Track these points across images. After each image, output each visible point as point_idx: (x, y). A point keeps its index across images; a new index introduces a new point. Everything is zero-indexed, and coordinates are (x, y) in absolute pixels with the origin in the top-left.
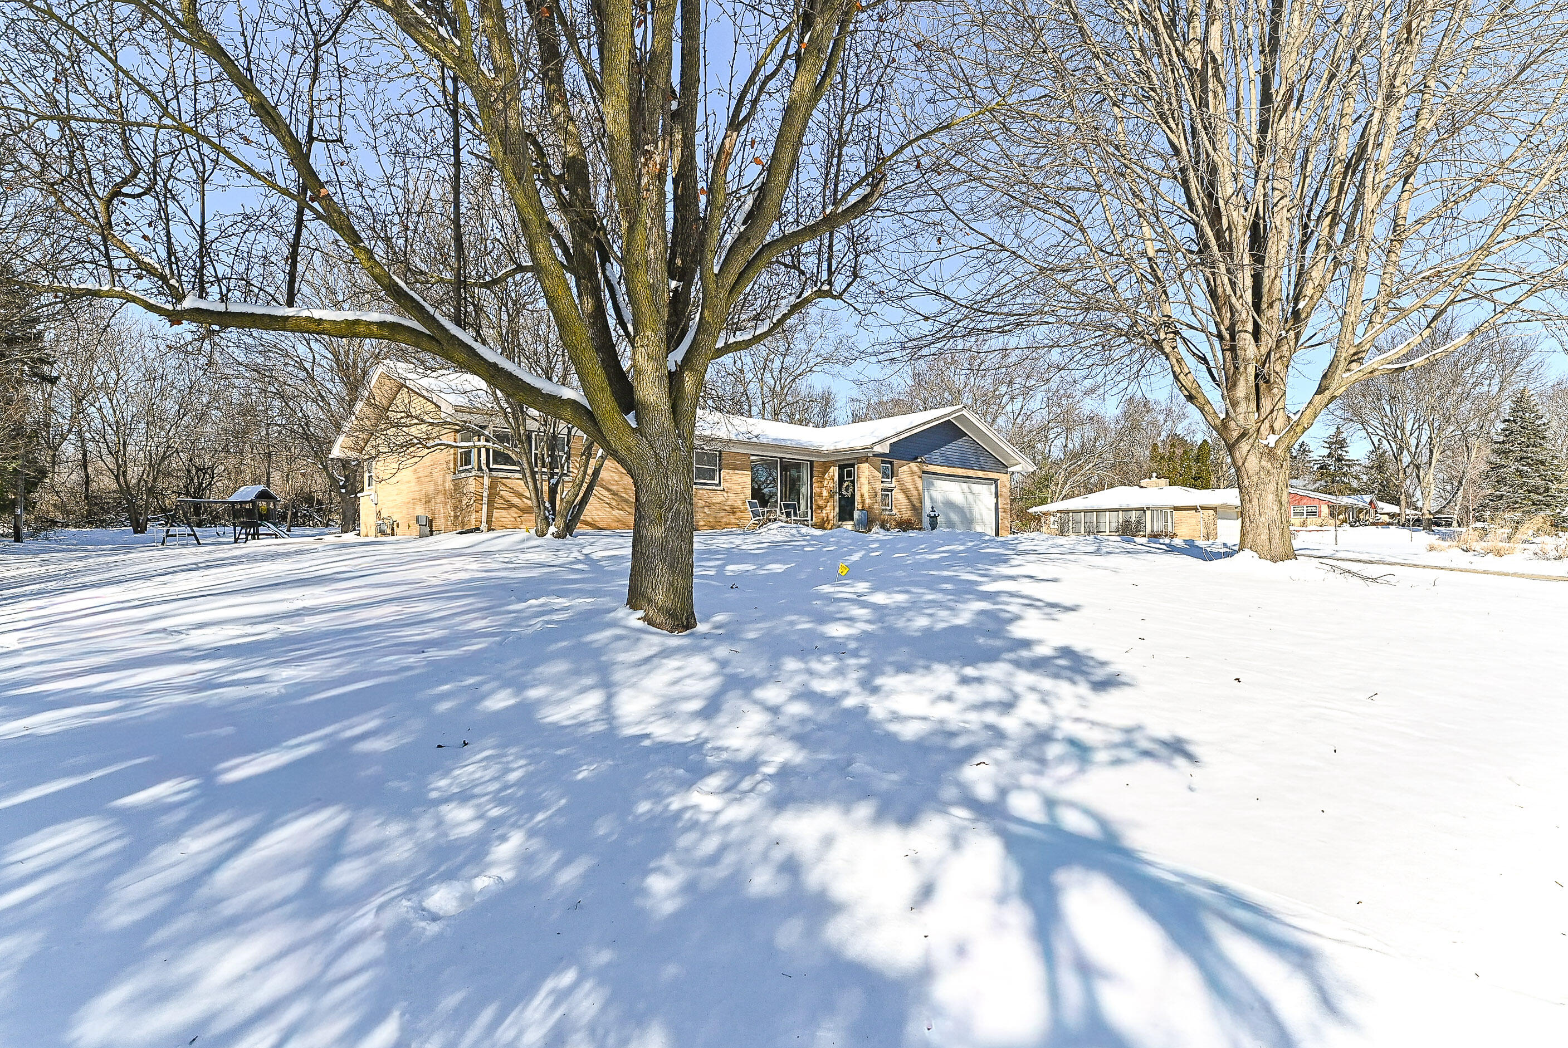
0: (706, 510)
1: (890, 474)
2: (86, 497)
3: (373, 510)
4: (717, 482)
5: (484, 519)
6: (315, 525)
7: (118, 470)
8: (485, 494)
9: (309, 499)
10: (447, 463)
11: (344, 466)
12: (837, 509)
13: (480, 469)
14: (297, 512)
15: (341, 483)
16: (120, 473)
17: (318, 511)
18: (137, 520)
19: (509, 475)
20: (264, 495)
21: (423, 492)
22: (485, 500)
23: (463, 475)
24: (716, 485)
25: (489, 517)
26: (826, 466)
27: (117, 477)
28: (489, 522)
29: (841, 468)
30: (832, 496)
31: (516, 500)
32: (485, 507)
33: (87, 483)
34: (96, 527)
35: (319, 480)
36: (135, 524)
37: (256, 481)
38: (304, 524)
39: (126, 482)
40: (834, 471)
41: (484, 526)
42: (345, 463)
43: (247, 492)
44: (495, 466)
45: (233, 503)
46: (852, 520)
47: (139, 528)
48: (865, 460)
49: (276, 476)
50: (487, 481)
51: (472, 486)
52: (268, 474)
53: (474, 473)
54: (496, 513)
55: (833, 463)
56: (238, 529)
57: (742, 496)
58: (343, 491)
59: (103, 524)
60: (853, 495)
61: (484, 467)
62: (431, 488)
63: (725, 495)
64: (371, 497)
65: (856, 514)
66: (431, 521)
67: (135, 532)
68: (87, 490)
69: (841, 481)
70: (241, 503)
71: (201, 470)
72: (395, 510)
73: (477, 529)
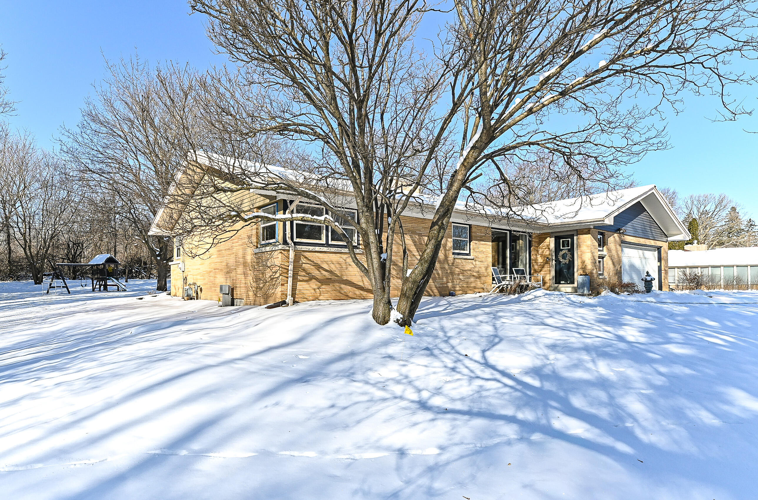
0: (461, 277)
1: (602, 243)
2: (9, 261)
3: (181, 276)
4: (468, 252)
5: (289, 292)
6: (142, 278)
7: (25, 245)
8: (291, 267)
9: (139, 261)
10: (249, 237)
11: (159, 241)
12: (553, 273)
13: (285, 242)
14: (132, 270)
15: (157, 253)
16: (26, 246)
17: (144, 269)
18: (37, 276)
19: (311, 248)
20: (110, 260)
21: (224, 264)
22: (291, 273)
23: (268, 249)
24: (467, 254)
25: (294, 289)
26: (542, 238)
27: (25, 249)
28: (293, 295)
29: (557, 239)
30: (547, 262)
31: (315, 273)
32: (290, 280)
33: (10, 253)
34: (15, 280)
35: (145, 250)
36: (35, 278)
37: (108, 251)
38: (136, 277)
39: (30, 252)
40: (551, 242)
41: (289, 299)
42: (159, 239)
43: (100, 259)
44: (298, 240)
45: (93, 266)
46: (573, 282)
47: (38, 281)
48: (587, 231)
49: (120, 248)
50: (292, 254)
51: (277, 259)
52: (115, 246)
53: (280, 247)
54: (300, 286)
55: (550, 235)
56: (95, 282)
57: (486, 264)
58: (159, 258)
59: (19, 278)
60: (572, 263)
61: (289, 241)
62: (232, 261)
63: (474, 263)
64: (180, 266)
65: (578, 278)
66: (233, 290)
67: (36, 284)
68: (9, 257)
69: (557, 249)
70: (97, 265)
71: (75, 244)
72: (198, 277)
73: (283, 303)
